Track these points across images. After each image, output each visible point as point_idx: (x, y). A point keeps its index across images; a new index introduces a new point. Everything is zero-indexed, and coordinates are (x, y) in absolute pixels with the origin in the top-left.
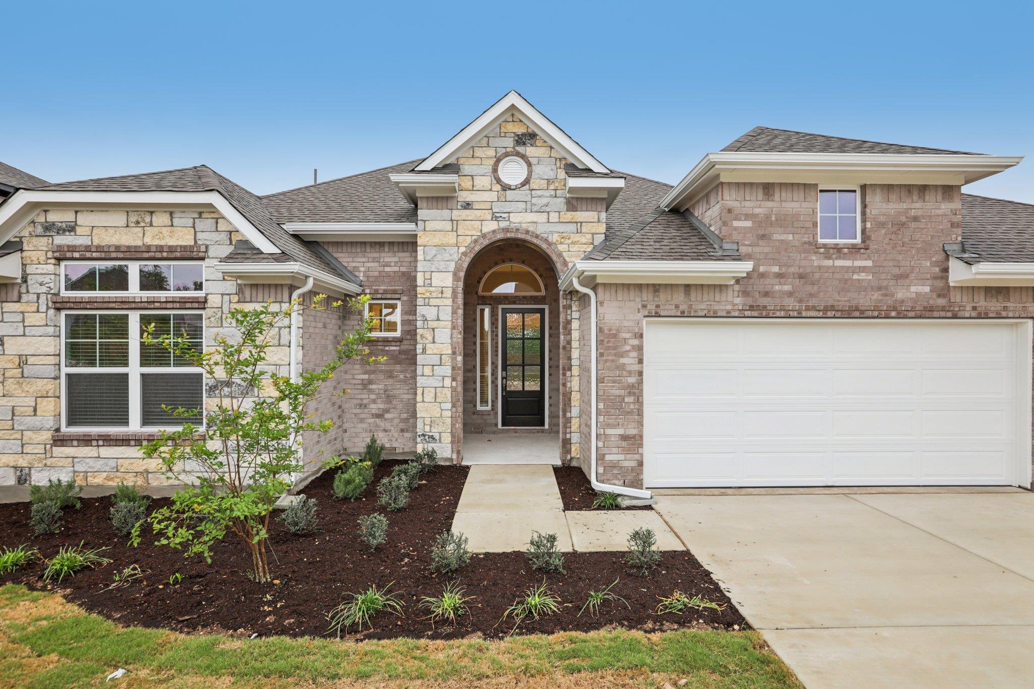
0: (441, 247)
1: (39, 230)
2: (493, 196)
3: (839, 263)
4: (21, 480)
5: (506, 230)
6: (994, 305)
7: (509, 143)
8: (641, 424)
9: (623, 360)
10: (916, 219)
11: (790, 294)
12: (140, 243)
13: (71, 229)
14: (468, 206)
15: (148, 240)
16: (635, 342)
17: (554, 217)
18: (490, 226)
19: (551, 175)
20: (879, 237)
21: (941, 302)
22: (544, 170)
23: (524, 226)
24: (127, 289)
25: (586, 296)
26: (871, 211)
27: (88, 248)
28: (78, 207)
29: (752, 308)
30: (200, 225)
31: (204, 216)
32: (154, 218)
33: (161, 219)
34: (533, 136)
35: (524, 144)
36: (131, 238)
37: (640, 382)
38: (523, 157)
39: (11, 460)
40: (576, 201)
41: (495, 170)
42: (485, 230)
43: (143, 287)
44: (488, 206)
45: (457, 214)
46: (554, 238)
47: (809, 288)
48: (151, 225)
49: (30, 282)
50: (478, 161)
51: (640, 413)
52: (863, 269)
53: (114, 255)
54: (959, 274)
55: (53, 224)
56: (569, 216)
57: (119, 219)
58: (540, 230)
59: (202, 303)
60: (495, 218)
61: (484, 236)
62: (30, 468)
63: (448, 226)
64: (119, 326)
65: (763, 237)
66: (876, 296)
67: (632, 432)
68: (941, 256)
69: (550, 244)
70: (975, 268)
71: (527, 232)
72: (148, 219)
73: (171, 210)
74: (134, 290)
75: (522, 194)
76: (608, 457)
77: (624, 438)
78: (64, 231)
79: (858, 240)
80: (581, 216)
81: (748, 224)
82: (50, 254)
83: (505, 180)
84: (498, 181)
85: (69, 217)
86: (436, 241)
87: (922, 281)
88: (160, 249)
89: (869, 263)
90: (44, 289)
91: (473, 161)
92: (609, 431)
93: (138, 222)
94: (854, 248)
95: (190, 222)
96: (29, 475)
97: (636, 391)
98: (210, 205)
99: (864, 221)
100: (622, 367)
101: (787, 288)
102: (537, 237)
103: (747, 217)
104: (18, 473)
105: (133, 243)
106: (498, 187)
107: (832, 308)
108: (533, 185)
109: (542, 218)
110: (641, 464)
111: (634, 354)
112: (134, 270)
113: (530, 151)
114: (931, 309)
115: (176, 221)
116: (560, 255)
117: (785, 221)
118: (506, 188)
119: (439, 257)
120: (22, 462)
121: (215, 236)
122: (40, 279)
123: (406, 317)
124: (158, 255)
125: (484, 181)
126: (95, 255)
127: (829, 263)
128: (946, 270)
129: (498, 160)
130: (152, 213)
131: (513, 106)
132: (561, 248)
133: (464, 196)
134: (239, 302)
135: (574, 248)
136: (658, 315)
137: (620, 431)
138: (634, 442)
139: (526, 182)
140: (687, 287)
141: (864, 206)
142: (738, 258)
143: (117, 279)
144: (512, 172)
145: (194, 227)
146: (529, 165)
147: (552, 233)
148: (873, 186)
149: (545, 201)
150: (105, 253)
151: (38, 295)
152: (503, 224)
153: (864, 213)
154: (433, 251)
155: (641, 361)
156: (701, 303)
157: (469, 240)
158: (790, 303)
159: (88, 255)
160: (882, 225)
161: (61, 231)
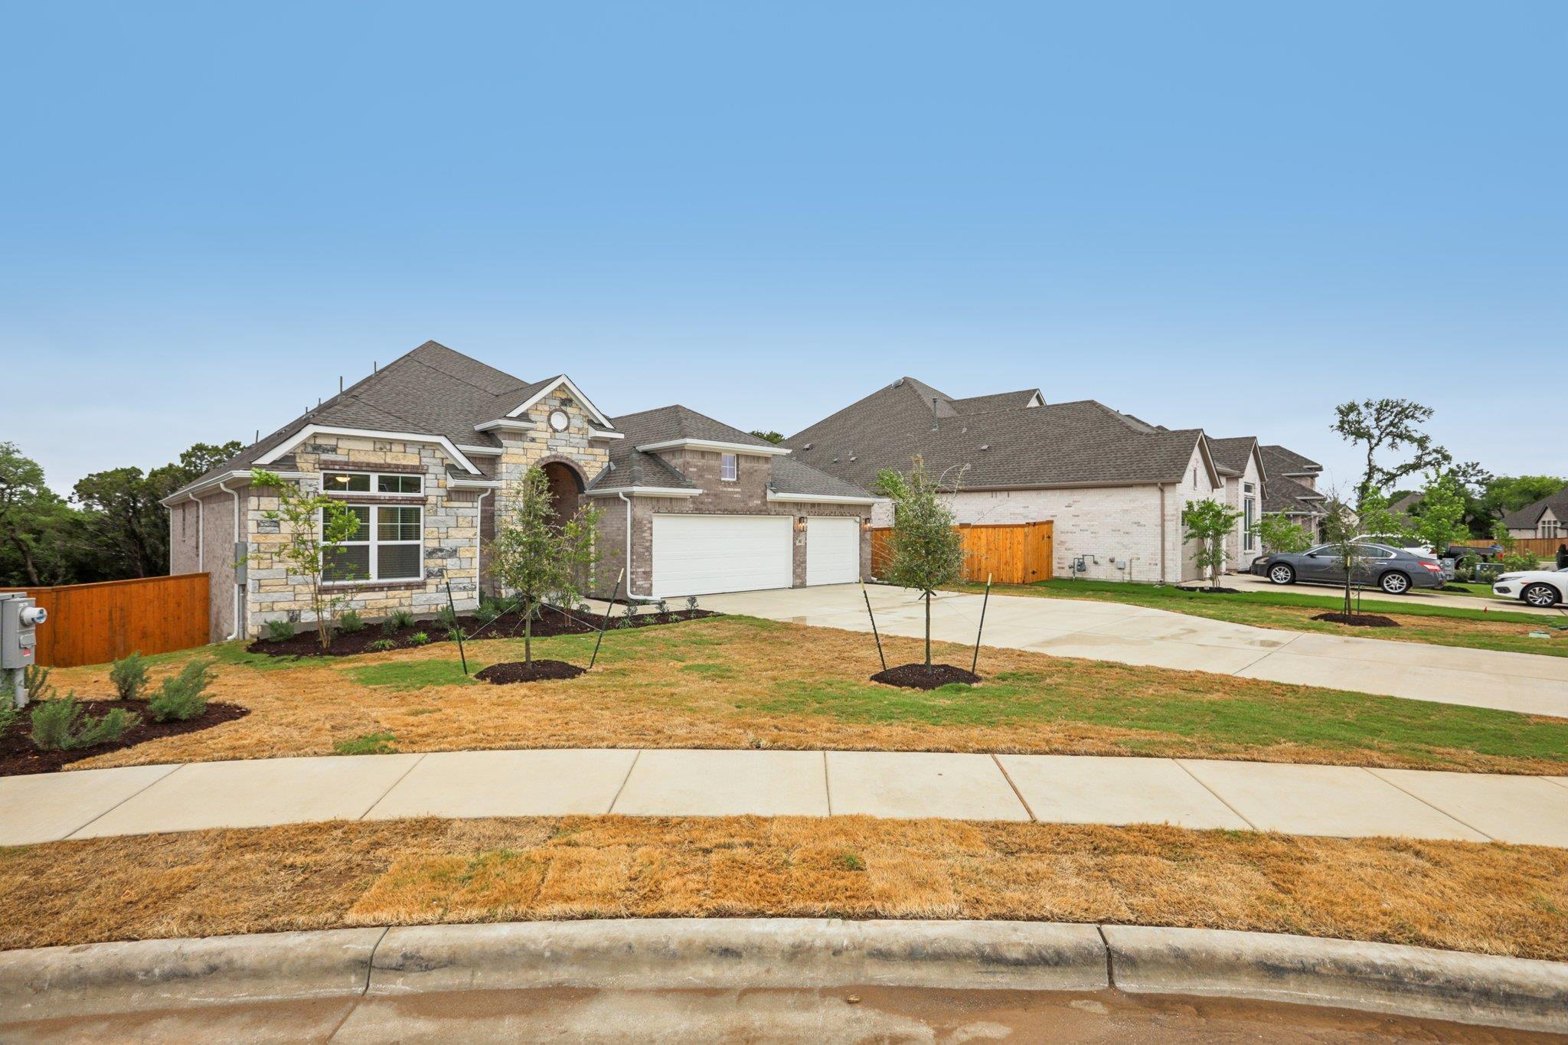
0: (517, 465)
1: (310, 449)
2: (548, 435)
3: (729, 489)
4: (292, 619)
5: (555, 456)
6: (781, 510)
7: (557, 403)
8: (651, 566)
9: (644, 535)
10: (756, 471)
11: (711, 503)
12: (383, 462)
13: (334, 450)
14: (533, 440)
15: (389, 461)
16: (649, 525)
17: (582, 451)
18: (546, 454)
19: (580, 425)
20: (743, 478)
21: (764, 508)
22: (577, 422)
23: (565, 455)
24: (369, 490)
25: (625, 502)
26: (741, 467)
27: (347, 463)
28: (339, 437)
29: (696, 509)
30: (423, 453)
31: (427, 447)
32: (393, 447)
33: (396, 448)
34: (571, 401)
35: (566, 405)
36: (377, 458)
37: (651, 545)
38: (565, 413)
39: (286, 606)
40: (594, 443)
41: (549, 419)
42: (543, 456)
43: (381, 489)
44: (545, 441)
45: (527, 444)
46: (582, 463)
47: (718, 501)
48: (391, 451)
49: (301, 484)
50: (539, 413)
51: (651, 561)
52: (737, 492)
53: (364, 469)
54: (771, 496)
55: (320, 446)
56: (590, 450)
57: (369, 446)
58: (574, 458)
59: (423, 501)
60: (549, 449)
61: (542, 459)
62: (300, 611)
63: (521, 451)
64: (363, 514)
65: (701, 476)
66: (742, 505)
67: (648, 570)
68: (764, 488)
69: (580, 466)
70: (777, 495)
71: (567, 458)
72: (388, 447)
73: (405, 443)
74: (374, 490)
75: (564, 435)
76: (638, 583)
77: (644, 573)
78: (328, 451)
79: (735, 479)
80: (597, 451)
81: (695, 470)
82: (317, 466)
83: (556, 426)
84: (551, 426)
85: (333, 442)
86: (514, 461)
87: (758, 498)
88: (397, 466)
89: (739, 490)
90: (312, 489)
91: (536, 412)
92: (638, 570)
93: (381, 449)
94: (734, 483)
95: (417, 451)
96: (299, 615)
97: (649, 549)
98: (440, 444)
99: (738, 471)
100: (644, 538)
101: (710, 500)
102: (572, 462)
103: (696, 466)
104: (291, 615)
105: (378, 462)
106: (550, 430)
107: (726, 510)
108: (570, 431)
109: (575, 450)
110: (651, 585)
111: (648, 531)
112: (374, 479)
113: (569, 410)
114: (761, 511)
115: (408, 450)
116: (585, 474)
117: (710, 469)
118: (555, 431)
119: (516, 471)
120: (294, 606)
121: (434, 461)
122: (309, 482)
123: (484, 508)
124: (396, 470)
125: (543, 426)
126: (350, 468)
127: (725, 489)
128: (766, 494)
129: (551, 413)
130: (391, 443)
131: (564, 384)
132: (585, 469)
133: (532, 434)
134: (448, 501)
135: (592, 470)
136: (659, 512)
137: (643, 570)
138: (648, 575)
139: (567, 428)
140: (671, 499)
141: (738, 464)
142: (694, 487)
143: (364, 484)
144: (559, 421)
145: (419, 454)
146: (569, 418)
147: (580, 460)
148: (742, 455)
149: (578, 440)
150: (358, 466)
151: (308, 493)
152: (553, 453)
153: (738, 467)
154: (513, 467)
155: (651, 535)
156: (676, 507)
157: (533, 462)
158: (711, 507)
159: (346, 467)
160: (744, 473)
161: (326, 450)
